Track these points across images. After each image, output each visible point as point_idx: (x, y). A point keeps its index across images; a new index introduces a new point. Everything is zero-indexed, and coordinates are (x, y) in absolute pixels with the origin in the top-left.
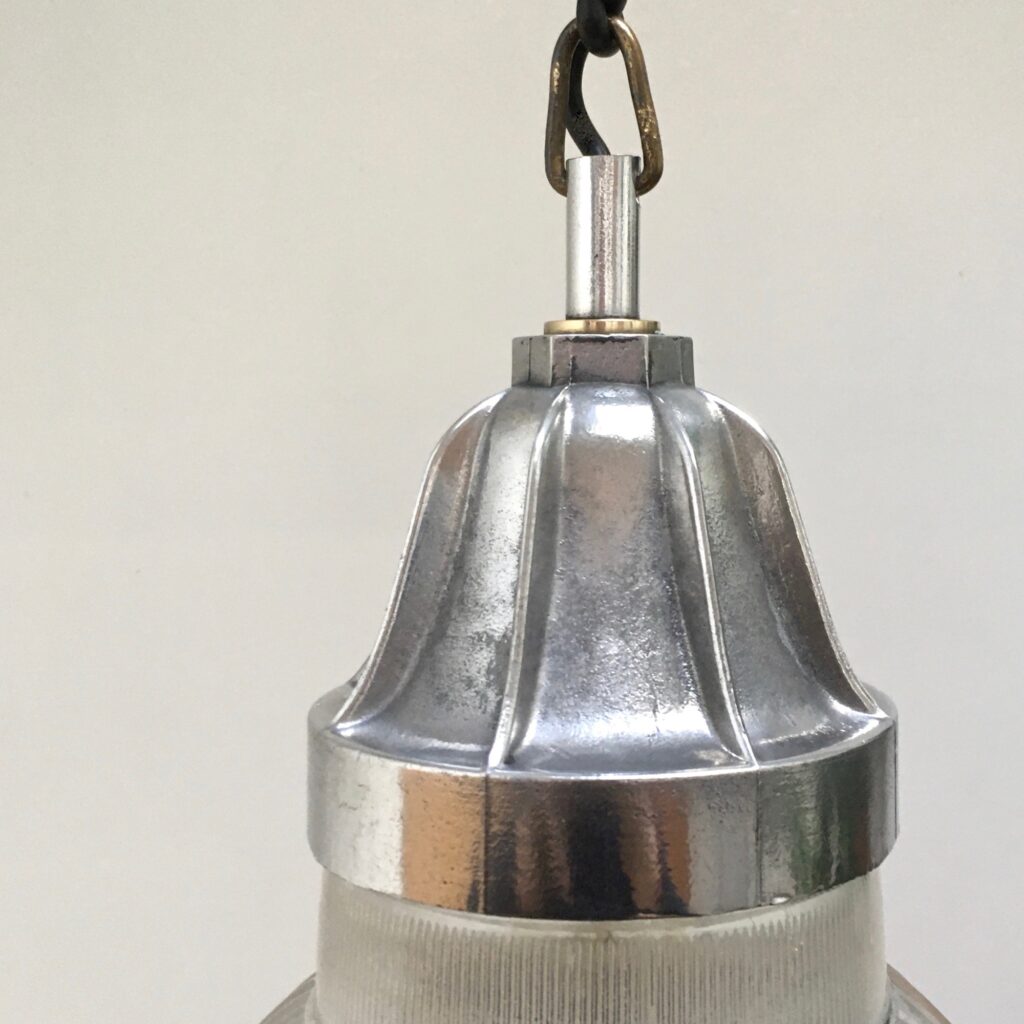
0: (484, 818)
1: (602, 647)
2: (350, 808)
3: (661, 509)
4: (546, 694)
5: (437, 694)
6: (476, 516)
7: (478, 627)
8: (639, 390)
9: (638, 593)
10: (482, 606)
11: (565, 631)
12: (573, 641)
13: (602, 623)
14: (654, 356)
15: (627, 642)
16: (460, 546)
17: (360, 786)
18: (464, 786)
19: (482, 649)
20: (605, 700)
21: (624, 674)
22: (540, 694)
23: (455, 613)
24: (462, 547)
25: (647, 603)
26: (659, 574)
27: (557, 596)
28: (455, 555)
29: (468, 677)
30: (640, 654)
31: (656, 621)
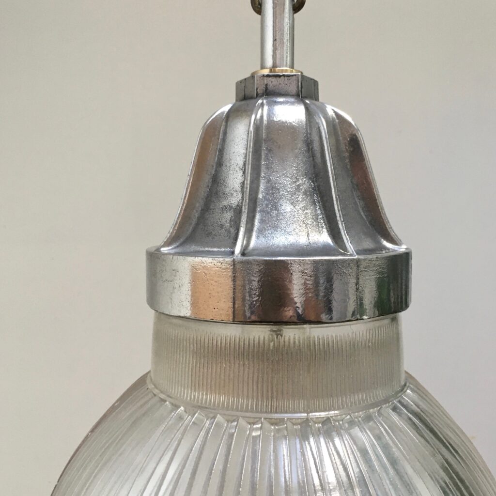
0: (233, 278)
1: (283, 208)
2: (169, 281)
3: (309, 149)
4: (258, 229)
5: (207, 233)
6: (222, 157)
7: (225, 203)
8: (296, 99)
9: (299, 186)
10: (226, 194)
11: (266, 202)
12: (270, 206)
13: (282, 198)
14: (303, 84)
15: (294, 207)
16: (215, 171)
17: (174, 270)
18: (223, 265)
19: (227, 212)
20: (285, 231)
21: (294, 220)
22: (255, 229)
23: (213, 199)
24: (216, 171)
25: (303, 190)
26: (308, 178)
27: (262, 187)
28: (212, 175)
29: (221, 225)
30: (300, 212)
31: (307, 198)
